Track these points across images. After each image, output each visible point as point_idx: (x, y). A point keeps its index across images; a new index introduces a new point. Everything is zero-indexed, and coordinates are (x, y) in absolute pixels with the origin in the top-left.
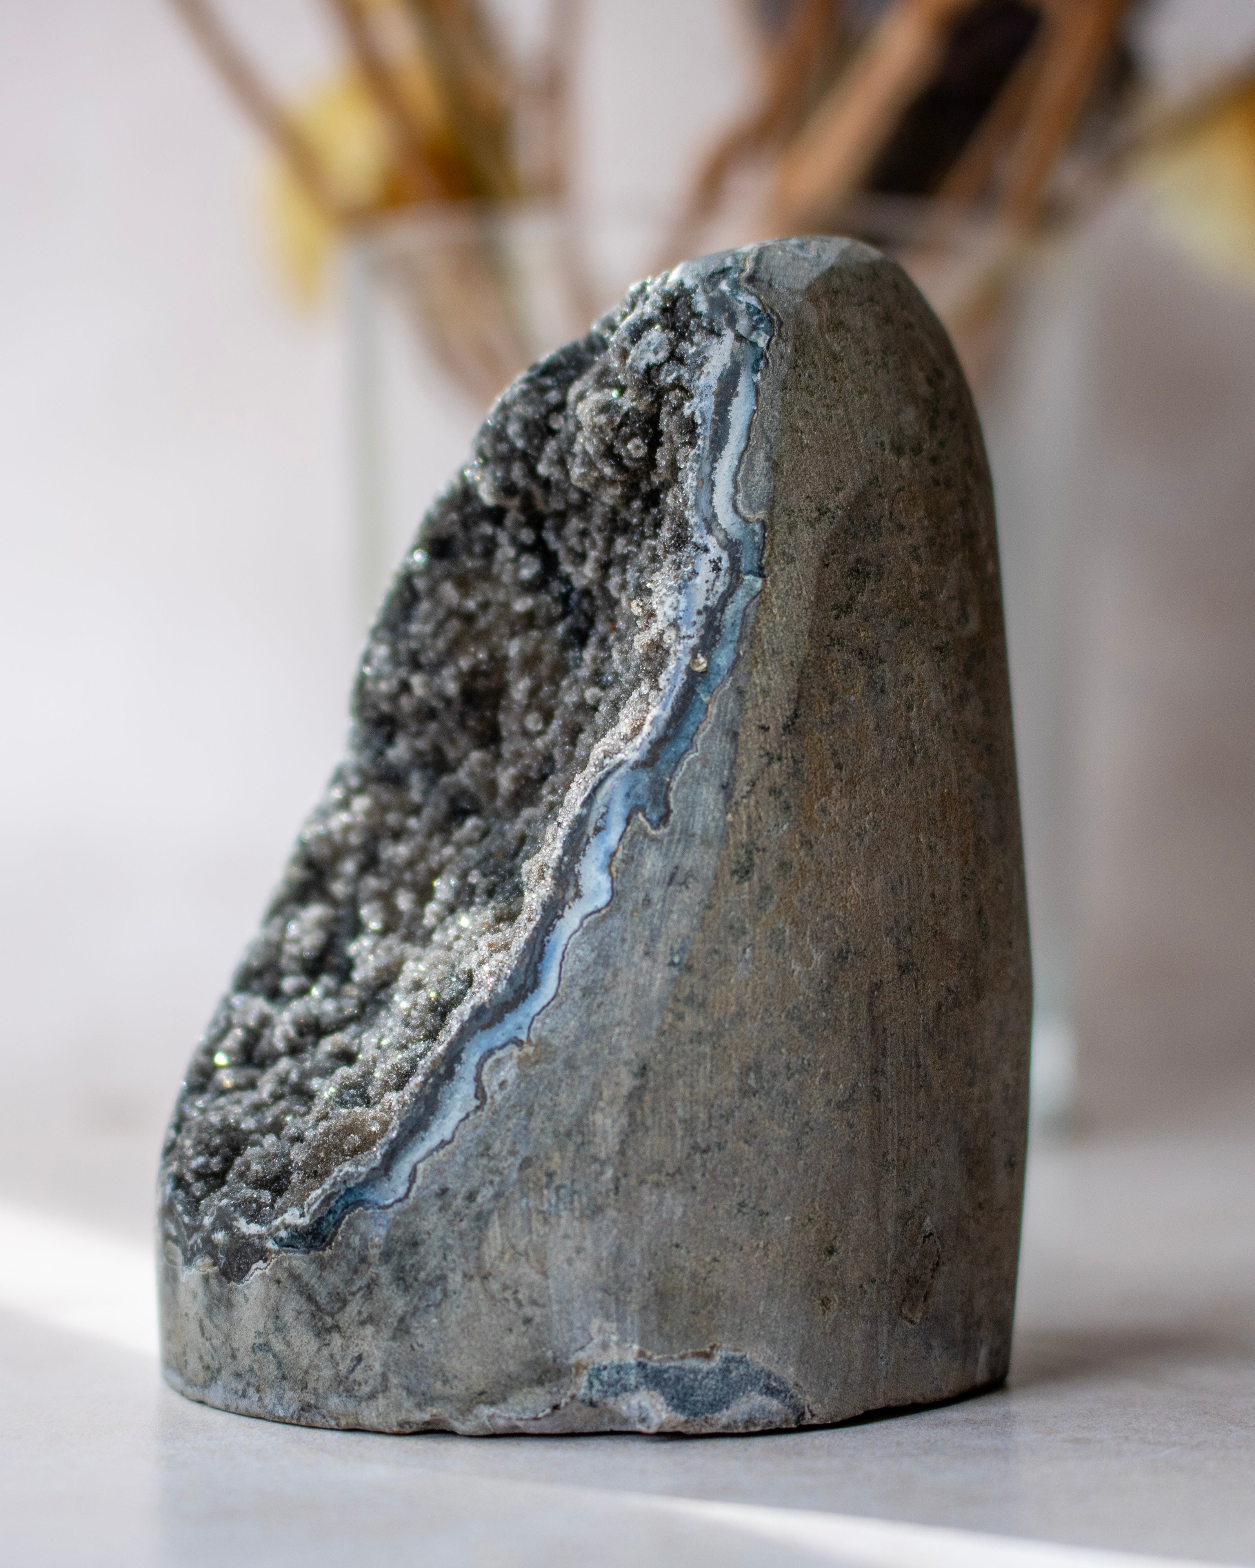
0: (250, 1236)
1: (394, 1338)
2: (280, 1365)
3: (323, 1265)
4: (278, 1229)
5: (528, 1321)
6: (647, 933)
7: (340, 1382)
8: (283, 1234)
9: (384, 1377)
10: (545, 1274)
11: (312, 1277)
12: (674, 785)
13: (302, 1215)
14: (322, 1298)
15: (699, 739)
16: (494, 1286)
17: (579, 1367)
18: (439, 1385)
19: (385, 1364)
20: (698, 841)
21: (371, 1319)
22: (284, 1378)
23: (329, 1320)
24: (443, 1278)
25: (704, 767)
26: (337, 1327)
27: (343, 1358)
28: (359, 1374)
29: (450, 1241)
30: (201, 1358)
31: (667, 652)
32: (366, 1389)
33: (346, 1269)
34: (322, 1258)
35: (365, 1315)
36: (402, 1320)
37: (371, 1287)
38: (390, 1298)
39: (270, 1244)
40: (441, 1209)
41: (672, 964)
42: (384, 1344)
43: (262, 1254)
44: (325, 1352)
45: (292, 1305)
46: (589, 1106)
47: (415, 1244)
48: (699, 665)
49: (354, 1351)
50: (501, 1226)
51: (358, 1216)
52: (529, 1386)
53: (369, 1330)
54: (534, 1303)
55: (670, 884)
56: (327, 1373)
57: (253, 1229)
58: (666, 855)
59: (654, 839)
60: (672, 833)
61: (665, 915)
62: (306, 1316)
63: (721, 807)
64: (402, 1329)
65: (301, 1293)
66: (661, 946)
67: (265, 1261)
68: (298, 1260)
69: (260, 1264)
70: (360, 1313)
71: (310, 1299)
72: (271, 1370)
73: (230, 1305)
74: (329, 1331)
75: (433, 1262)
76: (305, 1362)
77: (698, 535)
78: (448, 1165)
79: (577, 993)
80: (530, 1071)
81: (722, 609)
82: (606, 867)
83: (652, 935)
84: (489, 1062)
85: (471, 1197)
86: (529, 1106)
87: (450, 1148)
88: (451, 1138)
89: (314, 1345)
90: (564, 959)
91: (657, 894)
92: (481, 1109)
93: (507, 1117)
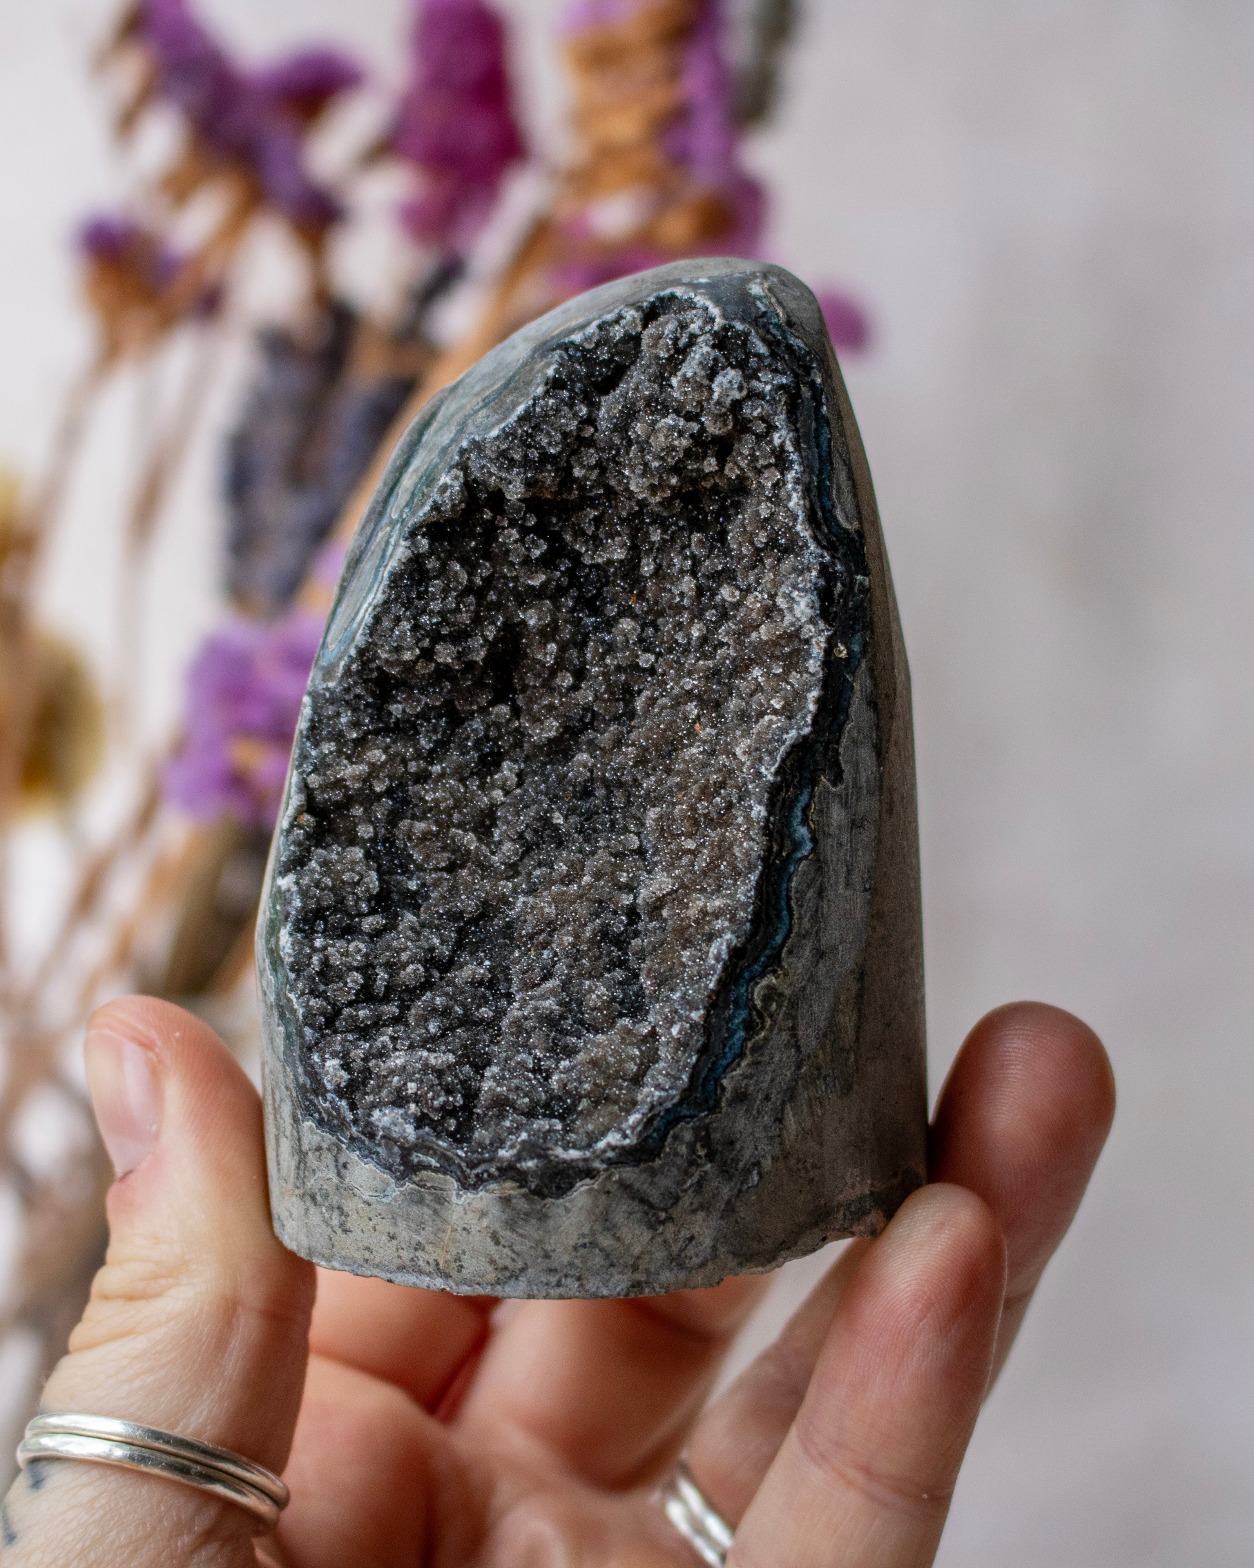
0: (572, 1161)
1: (722, 1218)
2: (607, 1256)
3: (653, 1173)
4: (604, 1151)
5: (812, 1181)
6: (845, 869)
7: (672, 1260)
8: (610, 1154)
9: (714, 1248)
10: (821, 1144)
11: (643, 1183)
12: (841, 750)
13: (625, 1136)
14: (655, 1197)
15: (853, 710)
16: (792, 1161)
17: (840, 1205)
18: (755, 1245)
19: (716, 1240)
20: (865, 792)
21: (701, 1207)
22: (612, 1265)
23: (663, 1215)
24: (758, 1164)
25: (859, 733)
26: (670, 1219)
27: (676, 1241)
28: (690, 1251)
29: (757, 1135)
30: (492, 1262)
31: (807, 641)
32: (696, 1261)
33: (676, 1173)
34: (652, 1168)
35: (696, 1205)
36: (729, 1202)
37: (699, 1184)
38: (717, 1189)
39: (597, 1164)
40: (747, 1111)
41: (866, 890)
42: (713, 1224)
43: (590, 1173)
44: (659, 1239)
45: (622, 1209)
46: (835, 1010)
47: (732, 1143)
48: (840, 652)
49: (685, 1234)
50: (794, 1115)
51: (682, 1129)
52: (810, 1229)
53: (701, 1215)
54: (815, 1167)
55: (852, 829)
56: (660, 1254)
57: (574, 1154)
58: (846, 805)
59: (834, 795)
60: (846, 788)
61: (854, 852)
62: (638, 1215)
63: (875, 762)
64: (728, 1209)
65: (633, 1198)
66: (856, 878)
67: (592, 1178)
68: (628, 1173)
69: (587, 1181)
70: (691, 1204)
71: (643, 1201)
72: (597, 1260)
73: (543, 1217)
74: (662, 1222)
75: (747, 1153)
76: (637, 1250)
77: (813, 547)
78: (745, 1076)
79: (806, 923)
80: (788, 992)
81: (846, 604)
82: (805, 822)
83: (848, 870)
84: (757, 990)
85: (767, 1098)
86: (794, 1018)
87: (744, 1064)
88: (741, 1055)
89: (647, 1235)
90: (789, 899)
91: (845, 838)
92: (763, 1028)
93: (780, 1030)
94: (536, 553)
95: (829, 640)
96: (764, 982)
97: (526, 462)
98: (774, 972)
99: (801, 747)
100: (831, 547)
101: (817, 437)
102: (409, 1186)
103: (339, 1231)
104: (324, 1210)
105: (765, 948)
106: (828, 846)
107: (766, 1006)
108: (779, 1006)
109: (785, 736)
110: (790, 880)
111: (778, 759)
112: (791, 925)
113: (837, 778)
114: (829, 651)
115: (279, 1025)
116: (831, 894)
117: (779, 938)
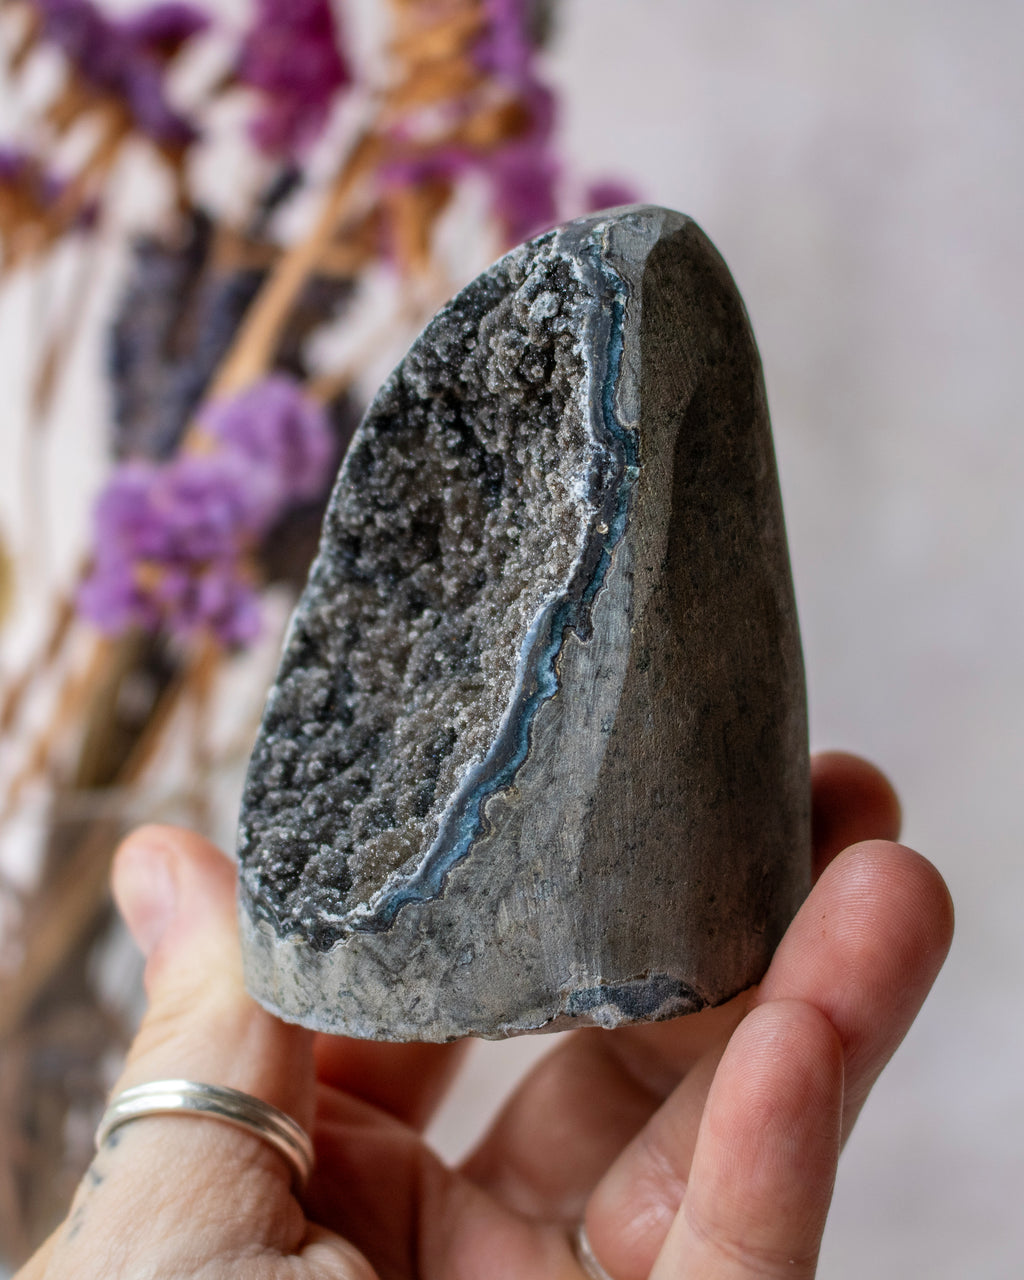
0: (332, 923)
1: (441, 986)
2: (360, 1005)
3: (387, 941)
4: (352, 918)
5: (529, 968)
6: (585, 711)
7: (405, 1015)
8: (356, 921)
9: (436, 1010)
10: (539, 939)
11: (379, 949)
12: (593, 611)
13: (369, 909)
14: (389, 962)
15: (607, 579)
16: (506, 948)
17: (564, 994)
18: (473, 1013)
19: (437, 1003)
20: (613, 648)
21: (424, 975)
22: (364, 1012)
23: (395, 977)
24: (472, 946)
25: (612, 598)
26: (400, 980)
27: (406, 1000)
28: (418, 1009)
29: (473, 922)
30: (297, 998)
31: (579, 519)
32: (424, 1019)
33: (404, 943)
34: (386, 937)
35: (420, 972)
36: (446, 974)
37: (422, 955)
38: (436, 961)
39: (347, 928)
40: (466, 901)
41: (603, 730)
42: (434, 990)
43: (342, 935)
44: (393, 996)
45: (366, 967)
46: (558, 828)
47: (450, 925)
48: (603, 529)
49: (413, 995)
50: (508, 910)
51: (409, 909)
52: (532, 1008)
53: (424, 981)
54: (533, 956)
55: (596, 678)
56: (396, 1009)
57: (333, 918)
58: (593, 658)
59: (582, 648)
60: (595, 643)
61: (596, 698)
62: (377, 974)
63: (626, 624)
64: (446, 980)
65: (373, 960)
66: (595, 719)
67: (345, 939)
68: (369, 938)
69: (341, 940)
70: (416, 971)
71: (380, 963)
72: (354, 1007)
73: (319, 966)
74: (395, 983)
75: (463, 936)
76: (379, 1003)
77: (592, 440)
78: (467, 872)
79: (542, 753)
80: (516, 807)
81: (613, 489)
82: (552, 668)
83: (588, 712)
84: (488, 802)
85: (485, 892)
86: (518, 830)
87: (468, 861)
88: (466, 855)
89: (384, 992)
90: (530, 731)
91: (589, 685)
92: (488, 834)
93: (504, 838)
94: (451, 443)
95: (594, 518)
96: (496, 797)
97: (428, 369)
98: (507, 789)
99: (560, 606)
100: (607, 441)
101: (610, 349)
102: (257, 930)
105: (501, 769)
106: (572, 691)
107: (493, 817)
108: (505, 818)
109: (545, 596)
110: (533, 716)
112: (528, 753)
113: (588, 634)
114: (592, 528)
116: (569, 731)
117: (515, 763)
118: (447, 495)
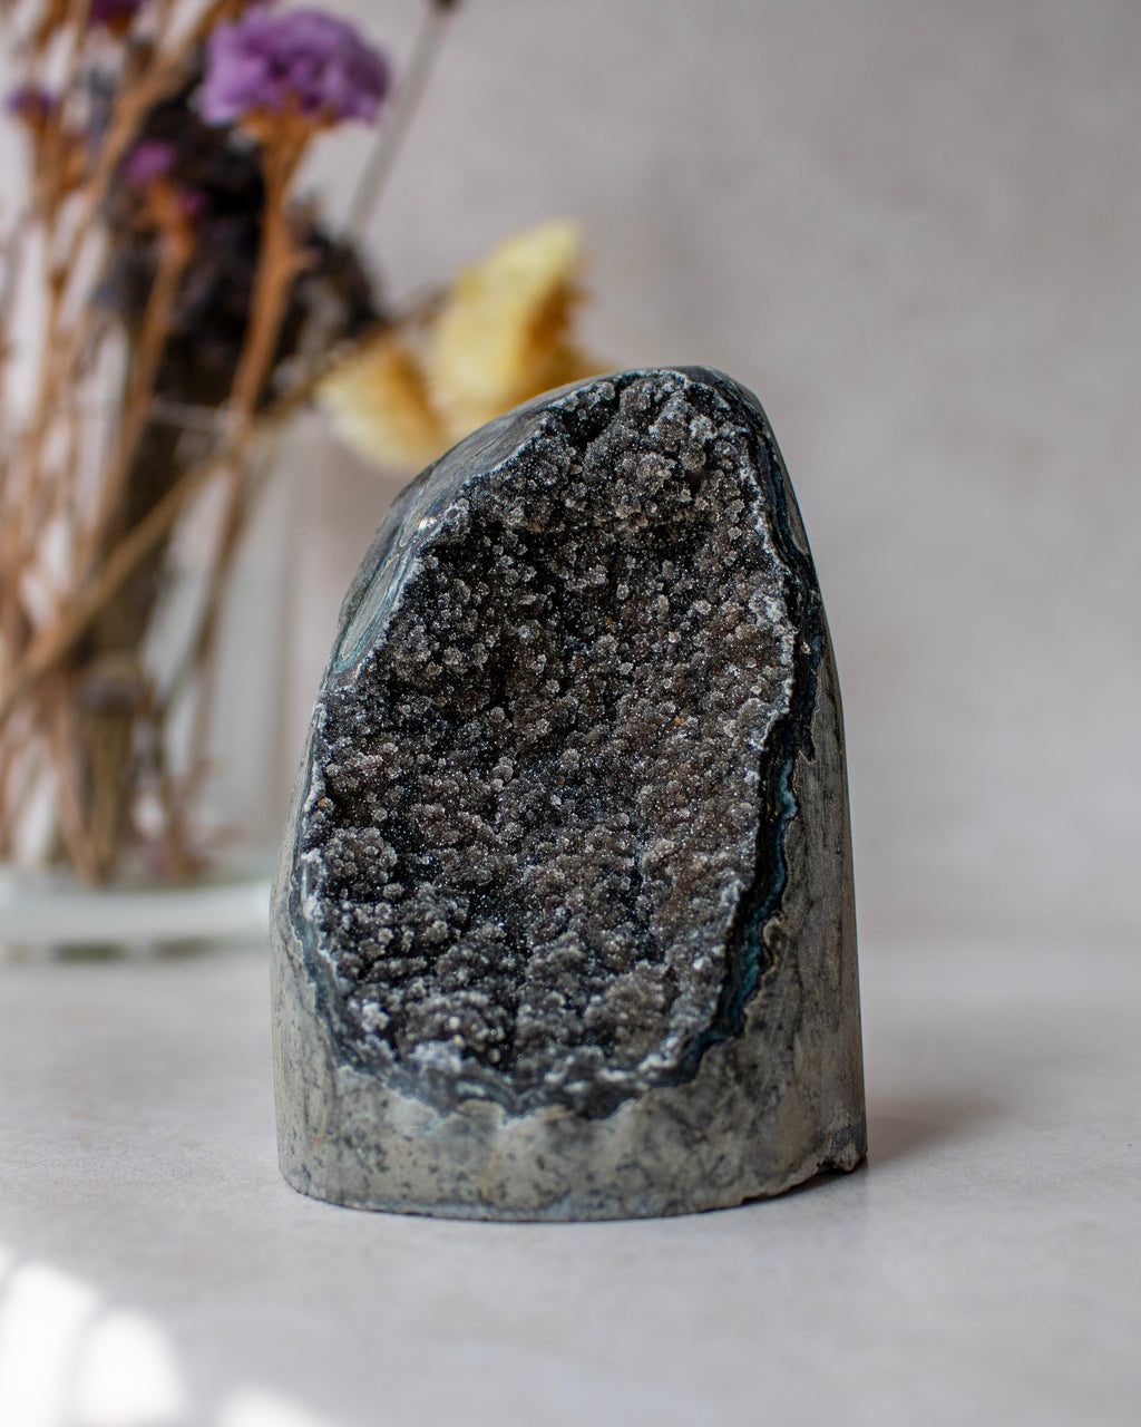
0: (617, 1082)
1: (748, 1137)
2: (647, 1177)
3: (690, 1093)
4: (647, 1073)
5: (812, 1109)
6: (822, 832)
7: (705, 1179)
8: (653, 1075)
9: (741, 1169)
10: (820, 1075)
11: (681, 1104)
12: (812, 731)
13: (664, 1058)
14: (691, 1116)
15: (818, 698)
16: (801, 1087)
17: (830, 1133)
19: (742, 1159)
20: (831, 769)
21: (731, 1127)
22: (651, 1185)
23: (697, 1135)
24: (775, 1088)
25: (823, 719)
26: (704, 1138)
27: (709, 1160)
28: (721, 1170)
29: (774, 1061)
30: (537, 1186)
31: (778, 639)
32: (726, 1179)
33: (710, 1093)
34: (689, 1089)
35: (726, 1125)
36: (754, 1123)
37: (730, 1104)
38: (744, 1110)
39: (640, 1085)
40: (765, 1038)
41: (838, 852)
42: (740, 1143)
43: (633, 1094)
44: (694, 1158)
45: (662, 1130)
46: (824, 954)
47: (754, 1067)
48: (805, 649)
49: (717, 1153)
50: (800, 1045)
51: (714, 1053)
53: (730, 1135)
54: (816, 1095)
56: (694, 1174)
57: (618, 1076)
58: (818, 778)
59: (810, 768)
60: (818, 763)
61: (826, 819)
62: (676, 1135)
64: (754, 1130)
65: (672, 1118)
66: (830, 841)
67: (636, 1098)
68: (669, 1094)
69: (632, 1101)
70: (723, 1124)
71: (681, 1121)
72: (638, 1180)
73: (588, 1139)
74: (698, 1141)
75: (767, 1078)
76: (674, 1170)
77: (777, 561)
78: (763, 1006)
79: (798, 876)
80: (789, 933)
81: (806, 612)
82: (790, 788)
83: (824, 834)
84: (765, 929)
85: (780, 1027)
86: (796, 957)
87: (760, 994)
88: (757, 987)
89: (683, 1154)
90: (783, 853)
91: (820, 806)
92: (772, 964)
93: (786, 966)
94: (528, 577)
95: (796, 638)
96: (770, 923)
97: (527, 492)
98: (777, 915)
99: (782, 723)
100: (790, 564)
101: (773, 477)
102: (454, 1117)
103: (375, 1170)
104: (359, 1151)
105: (768, 894)
106: (809, 810)
107: (773, 945)
108: (784, 946)
109: (769, 714)
110: (782, 837)
111: (766, 732)
112: (786, 876)
113: (811, 755)
114: (797, 646)
115: (309, 982)
116: (813, 852)
117: (778, 886)
118: (525, 633)
